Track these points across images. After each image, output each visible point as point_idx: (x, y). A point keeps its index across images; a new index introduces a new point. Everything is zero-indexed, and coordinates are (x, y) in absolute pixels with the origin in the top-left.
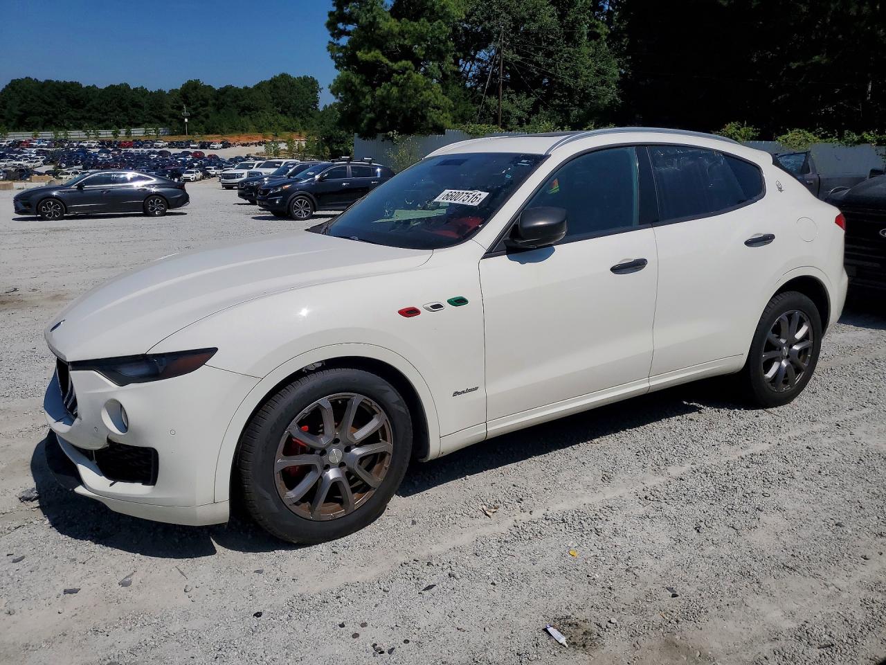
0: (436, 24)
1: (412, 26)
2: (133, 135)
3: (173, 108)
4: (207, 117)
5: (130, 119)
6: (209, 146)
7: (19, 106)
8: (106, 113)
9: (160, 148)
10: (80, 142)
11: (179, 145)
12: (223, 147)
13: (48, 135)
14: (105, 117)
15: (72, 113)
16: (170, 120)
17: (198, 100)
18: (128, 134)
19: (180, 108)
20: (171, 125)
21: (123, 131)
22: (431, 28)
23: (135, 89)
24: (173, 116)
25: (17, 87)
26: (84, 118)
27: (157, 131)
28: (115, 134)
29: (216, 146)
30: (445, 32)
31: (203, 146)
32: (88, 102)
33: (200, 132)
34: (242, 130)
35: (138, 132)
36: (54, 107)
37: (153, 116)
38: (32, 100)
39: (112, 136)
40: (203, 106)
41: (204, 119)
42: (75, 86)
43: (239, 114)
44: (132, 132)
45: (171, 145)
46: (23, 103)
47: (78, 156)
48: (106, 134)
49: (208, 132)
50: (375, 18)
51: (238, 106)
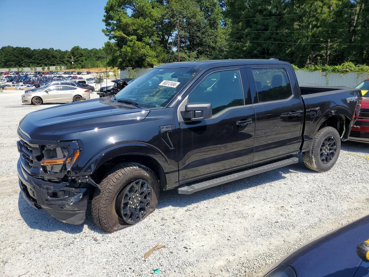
0: (146, 19)
1: (136, 20)
2: (50, 69)
3: (68, 58)
4: (82, 61)
5: (51, 63)
6: (81, 73)
7: (4, 58)
8: (41, 60)
9: (60, 74)
10: (27, 72)
11: (68, 73)
12: (87, 74)
13: (15, 70)
14: (41, 62)
15: (26, 60)
16: (66, 63)
17: (78, 55)
18: (48, 69)
19: (71, 58)
20: (67, 65)
21: (46, 68)
22: (144, 22)
23: (56, 50)
24: (68, 61)
25: (4, 50)
26: (31, 62)
27: (61, 68)
28: (43, 69)
29: (84, 74)
30: (151, 23)
31: (79, 73)
32: (33, 56)
33: (79, 68)
34: (97, 67)
35: (52, 68)
36: (19, 58)
37: (61, 61)
38: (10, 55)
39: (42, 70)
40: (80, 57)
41: (81, 62)
42: (28, 49)
43: (96, 60)
44: (50, 68)
45: (65, 73)
46: (6, 56)
47: (23, 78)
48: (39, 69)
49: (82, 68)
50: (120, 17)
51: (96, 57)
